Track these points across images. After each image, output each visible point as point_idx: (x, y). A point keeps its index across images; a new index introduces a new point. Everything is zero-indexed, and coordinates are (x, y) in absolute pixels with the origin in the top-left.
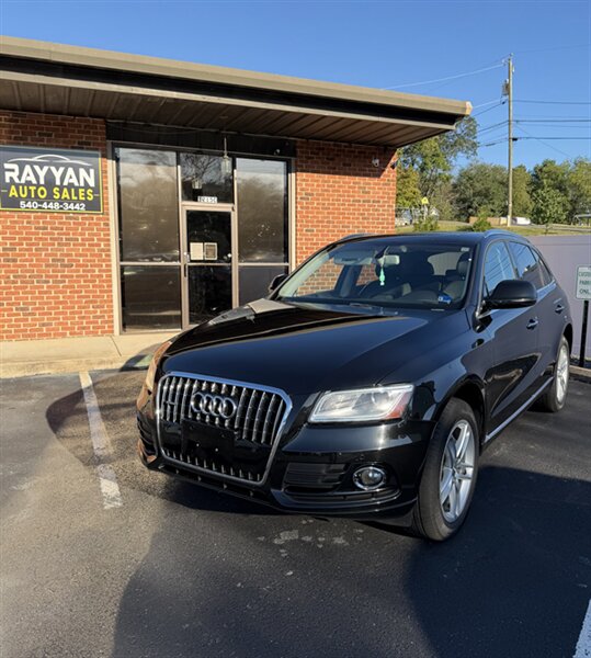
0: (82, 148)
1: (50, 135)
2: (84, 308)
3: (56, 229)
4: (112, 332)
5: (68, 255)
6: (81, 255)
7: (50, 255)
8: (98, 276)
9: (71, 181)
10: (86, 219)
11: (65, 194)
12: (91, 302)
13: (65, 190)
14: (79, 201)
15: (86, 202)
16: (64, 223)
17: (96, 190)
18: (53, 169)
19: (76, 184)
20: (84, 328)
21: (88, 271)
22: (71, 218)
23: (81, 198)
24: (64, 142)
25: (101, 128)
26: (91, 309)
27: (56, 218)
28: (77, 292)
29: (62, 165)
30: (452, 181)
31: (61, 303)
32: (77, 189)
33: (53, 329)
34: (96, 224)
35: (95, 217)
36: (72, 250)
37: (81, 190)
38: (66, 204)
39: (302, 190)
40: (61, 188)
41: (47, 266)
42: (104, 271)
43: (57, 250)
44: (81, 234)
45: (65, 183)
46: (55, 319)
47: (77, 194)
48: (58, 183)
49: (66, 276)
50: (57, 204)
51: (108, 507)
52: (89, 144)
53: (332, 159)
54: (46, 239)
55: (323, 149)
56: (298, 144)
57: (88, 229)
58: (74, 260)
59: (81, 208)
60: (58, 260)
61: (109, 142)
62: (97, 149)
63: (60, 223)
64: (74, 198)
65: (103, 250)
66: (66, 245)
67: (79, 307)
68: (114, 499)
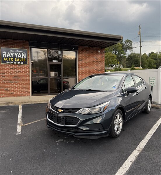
0: (23, 48)
1: (15, 45)
2: (22, 89)
3: (16, 68)
4: (30, 95)
5: (18, 75)
6: (22, 75)
7: (14, 75)
8: (26, 81)
9: (20, 56)
10: (23, 66)
11: (18, 60)
12: (24, 87)
13: (18, 59)
14: (22, 62)
15: (23, 62)
16: (18, 67)
17: (26, 59)
18: (15, 53)
19: (21, 57)
20: (22, 94)
21: (24, 79)
22: (19, 66)
23: (22, 61)
24: (18, 47)
25: (28, 43)
26: (24, 89)
27: (16, 66)
28: (21, 85)
29: (17, 52)
30: (126, 57)
31: (16, 87)
32: (21, 58)
33: (14, 94)
34: (26, 67)
35: (26, 65)
36: (20, 74)
37: (22, 59)
38: (18, 62)
39: (80, 58)
40: (17, 58)
41: (13, 78)
42: (28, 79)
43: (16, 74)
44: (22, 70)
45: (18, 57)
46: (15, 92)
47: (21, 60)
48: (16, 57)
49: (18, 81)
50: (16, 62)
51: (17, 134)
52: (24, 47)
53: (88, 51)
54: (13, 71)
55: (85, 48)
56: (79, 47)
57: (24, 69)
58: (20, 77)
59: (22, 63)
60: (16, 77)
61: (30, 47)
62: (26, 49)
63: (17, 67)
64: (20, 61)
65: (27, 74)
66: (18, 73)
67: (21, 89)
68: (19, 133)
